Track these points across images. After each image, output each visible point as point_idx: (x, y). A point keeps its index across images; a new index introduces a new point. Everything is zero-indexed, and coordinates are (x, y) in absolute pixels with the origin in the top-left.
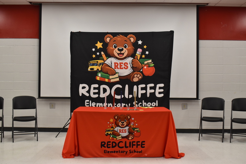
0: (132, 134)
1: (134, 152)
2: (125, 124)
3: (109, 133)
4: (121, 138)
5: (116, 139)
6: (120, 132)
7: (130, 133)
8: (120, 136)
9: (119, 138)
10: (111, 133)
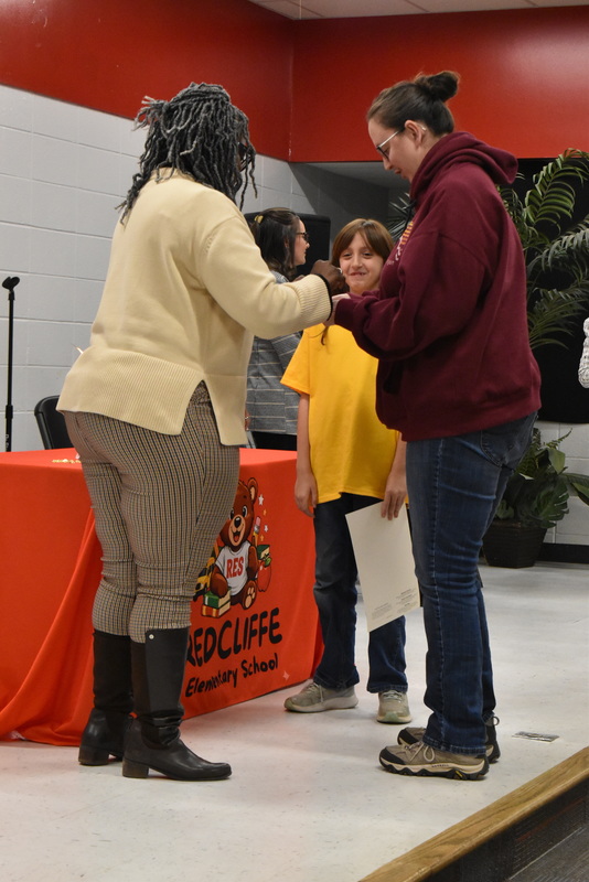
0: (254, 579)
1: (252, 669)
2: (242, 529)
3: (202, 586)
4: (228, 606)
5: (218, 609)
6: (229, 569)
7: (251, 572)
8: (227, 597)
9: (224, 603)
10: (206, 585)
